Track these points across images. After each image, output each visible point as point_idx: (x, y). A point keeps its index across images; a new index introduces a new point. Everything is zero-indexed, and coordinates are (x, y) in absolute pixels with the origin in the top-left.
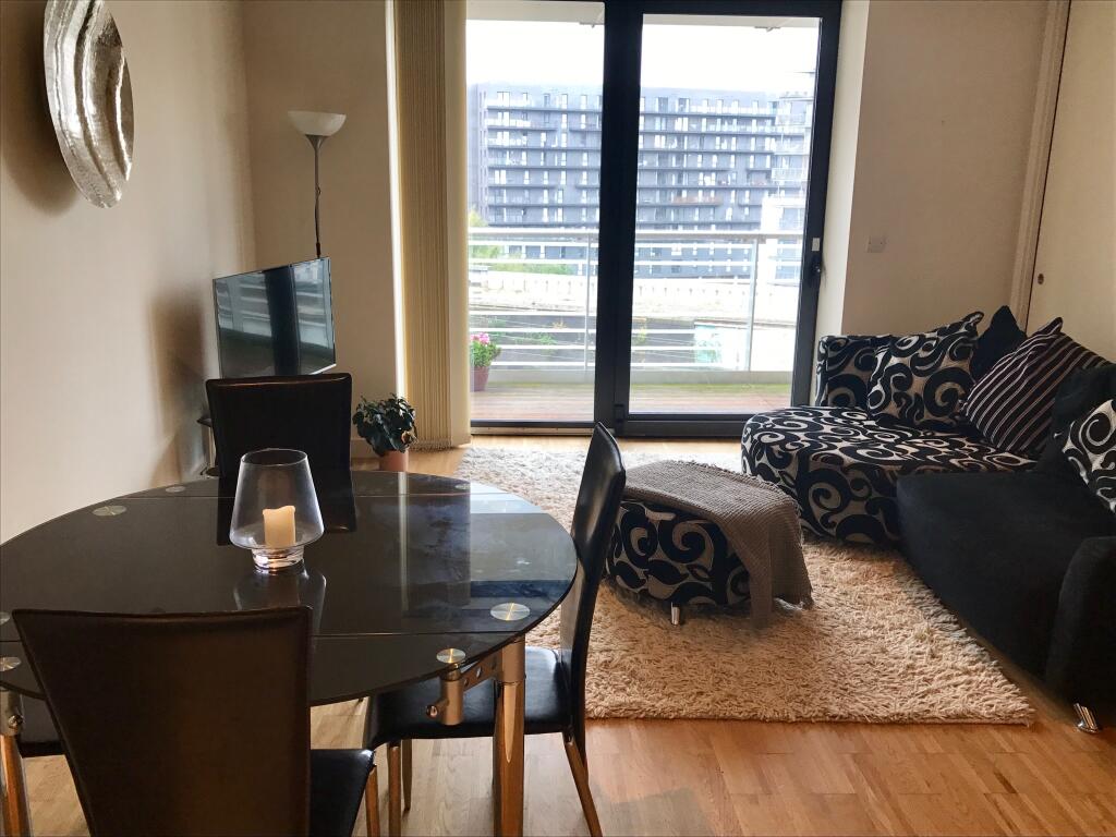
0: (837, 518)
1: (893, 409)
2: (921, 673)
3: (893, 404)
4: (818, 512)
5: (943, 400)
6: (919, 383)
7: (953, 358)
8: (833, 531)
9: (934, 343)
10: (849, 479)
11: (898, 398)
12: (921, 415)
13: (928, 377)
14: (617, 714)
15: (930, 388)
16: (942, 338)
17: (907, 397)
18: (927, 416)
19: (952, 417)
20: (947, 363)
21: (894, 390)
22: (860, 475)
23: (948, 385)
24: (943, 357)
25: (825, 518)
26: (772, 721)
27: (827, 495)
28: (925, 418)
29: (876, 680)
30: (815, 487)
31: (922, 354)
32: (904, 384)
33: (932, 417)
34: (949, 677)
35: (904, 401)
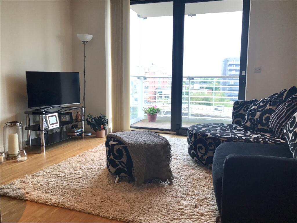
0: (205, 157)
1: (248, 124)
2: (183, 212)
3: (249, 122)
4: (200, 155)
5: (265, 121)
6: (258, 114)
7: (270, 105)
8: (204, 162)
9: (266, 100)
10: (208, 142)
11: (251, 120)
12: (258, 126)
13: (261, 112)
14: (55, 204)
15: (261, 116)
16: (269, 99)
17: (254, 120)
18: (260, 126)
19: (268, 127)
20: (268, 107)
21: (250, 117)
22: (211, 141)
23: (267, 115)
24: (267, 105)
25: (202, 157)
26: (104, 217)
27: (202, 149)
28: (259, 127)
29: (161, 211)
30: (198, 145)
31: (261, 104)
32: (254, 115)
33: (261, 127)
34: (192, 215)
35: (253, 121)
